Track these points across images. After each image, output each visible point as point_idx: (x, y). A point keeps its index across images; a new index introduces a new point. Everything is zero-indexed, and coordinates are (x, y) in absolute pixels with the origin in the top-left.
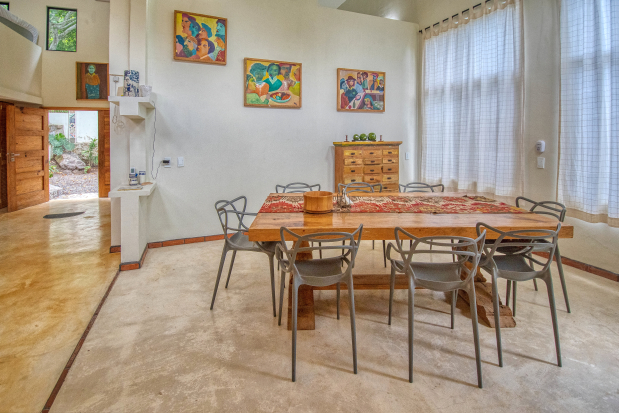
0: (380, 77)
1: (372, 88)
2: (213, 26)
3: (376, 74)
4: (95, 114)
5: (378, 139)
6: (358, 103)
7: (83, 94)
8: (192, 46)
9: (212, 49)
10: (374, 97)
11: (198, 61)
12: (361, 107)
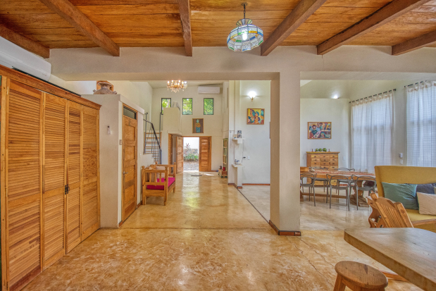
0: (329, 124)
1: (325, 129)
2: (260, 112)
3: (326, 123)
4: (198, 138)
5: (328, 151)
6: (317, 136)
7: (194, 131)
8: (253, 119)
9: (259, 120)
10: (325, 133)
11: (255, 124)
12: (319, 137)
